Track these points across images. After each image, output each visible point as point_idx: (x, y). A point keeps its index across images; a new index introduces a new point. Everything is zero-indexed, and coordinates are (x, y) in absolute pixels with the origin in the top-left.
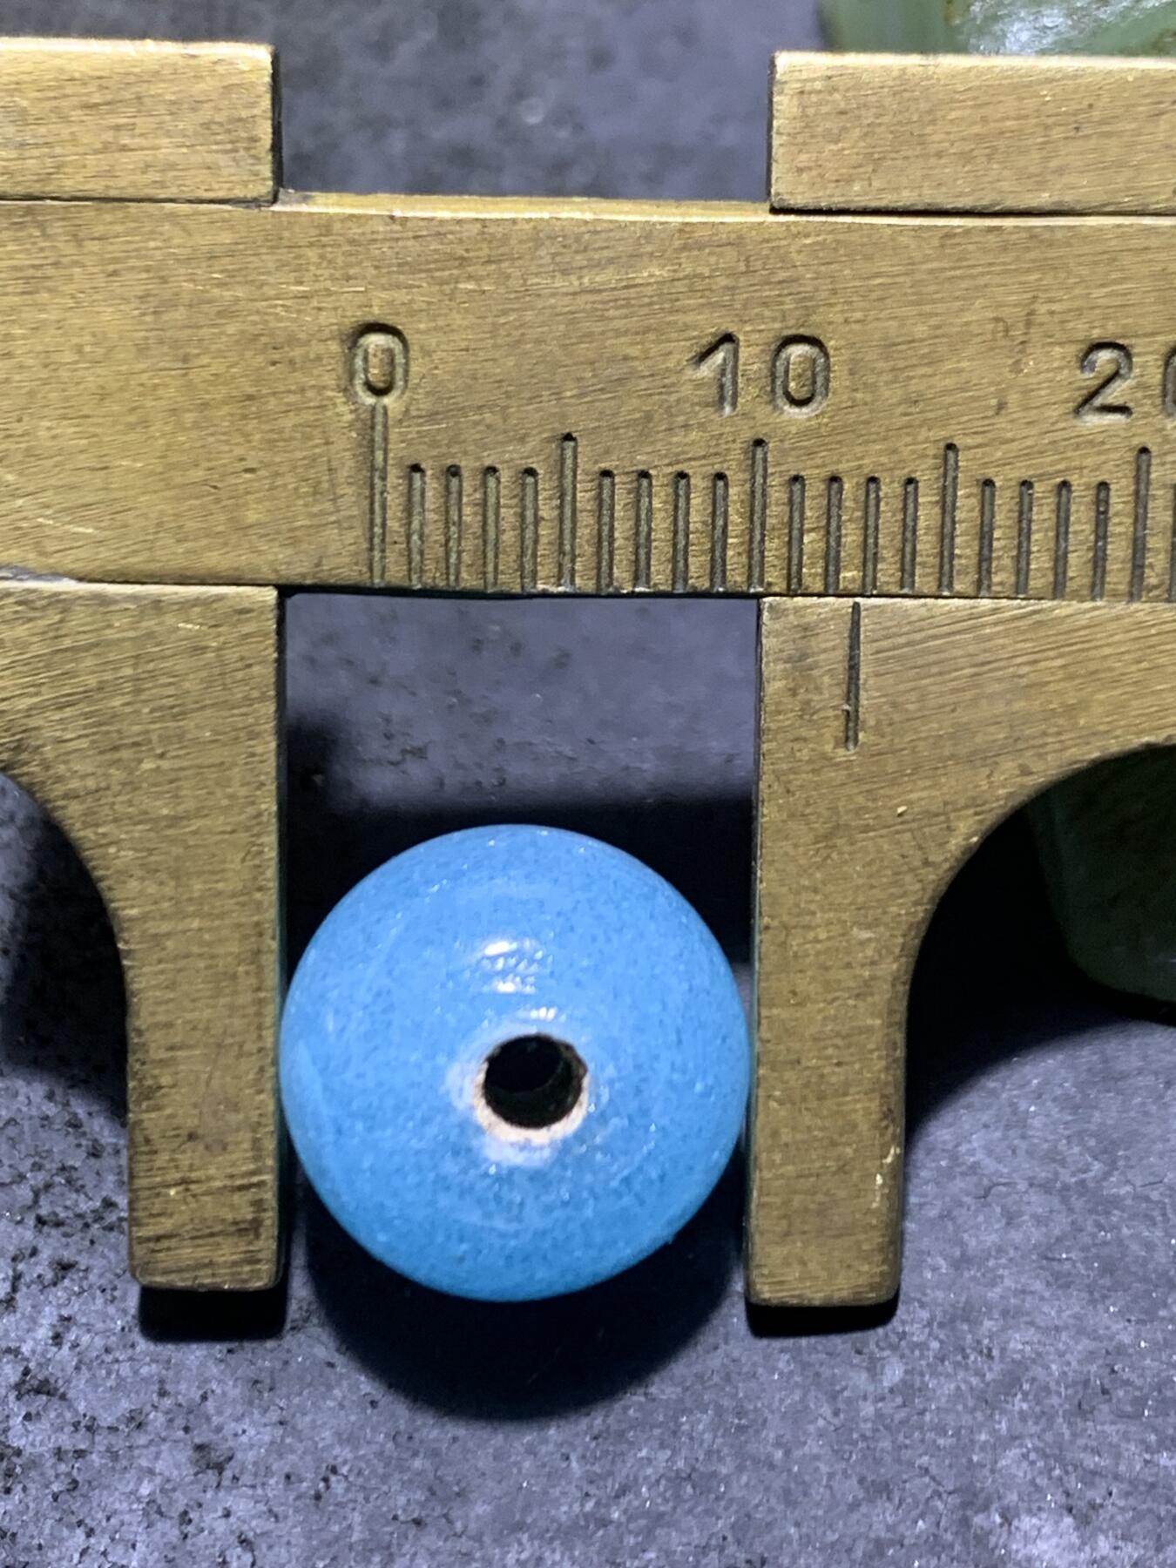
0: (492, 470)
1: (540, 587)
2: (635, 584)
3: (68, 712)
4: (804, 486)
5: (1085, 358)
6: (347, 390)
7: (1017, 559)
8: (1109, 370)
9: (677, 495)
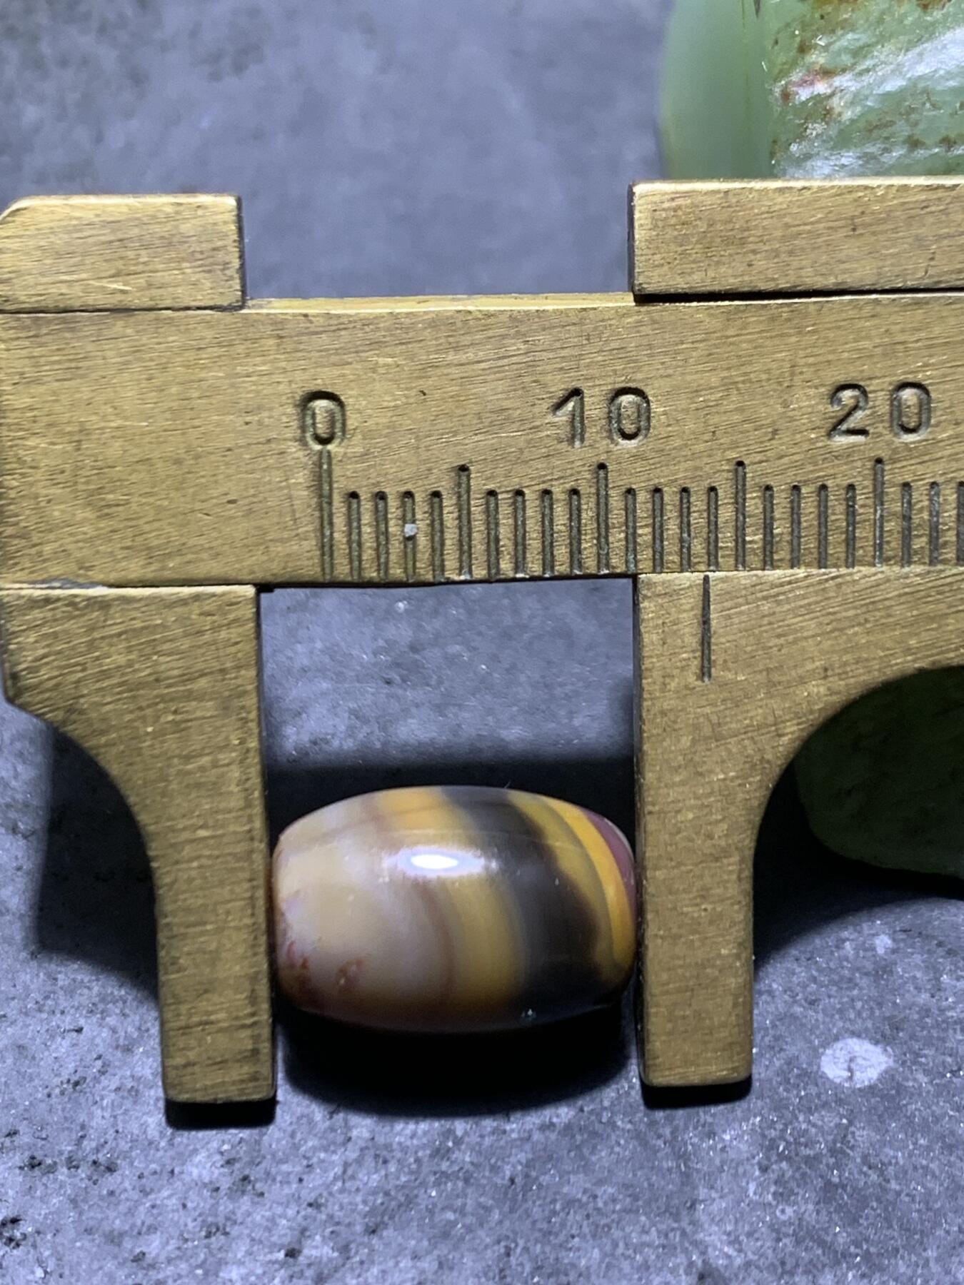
0: (409, 494)
1: (447, 574)
2: (516, 573)
3: (106, 683)
4: (634, 497)
5: (834, 396)
6: (302, 441)
7: (791, 543)
8: (851, 402)
9: (543, 505)
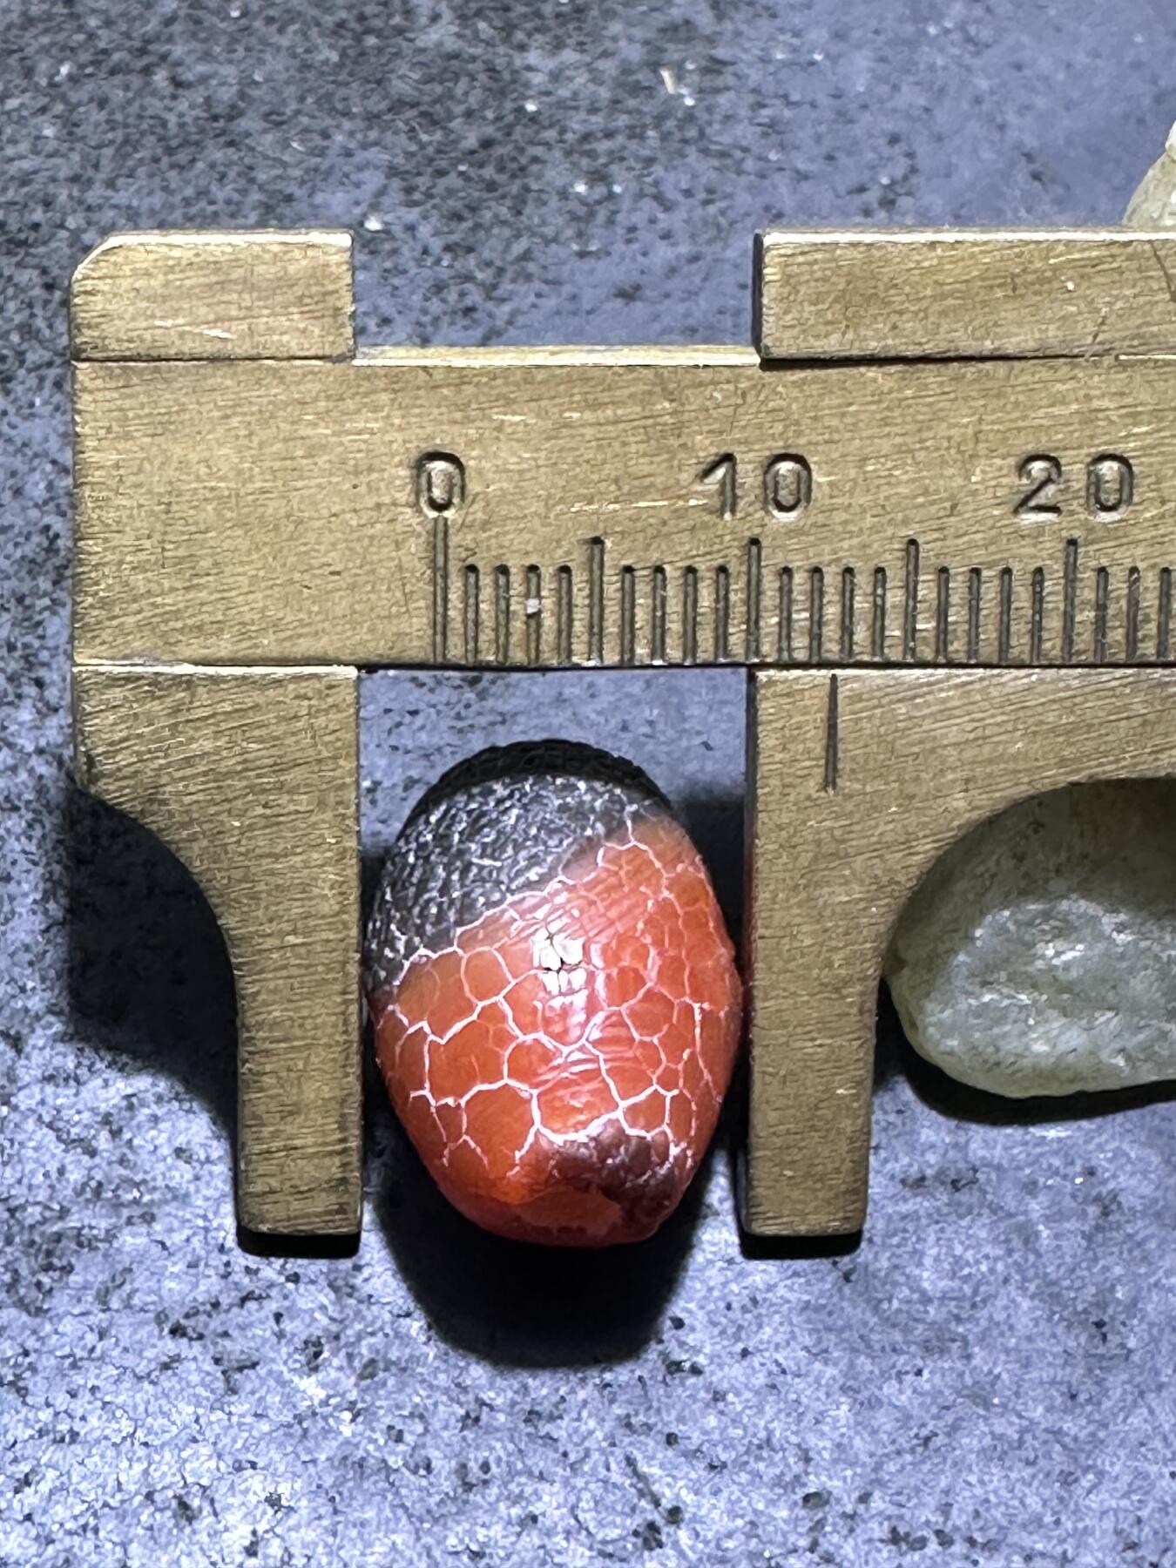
0: (533, 569)
1: (575, 659)
2: (653, 659)
3: (189, 772)
4: (791, 577)
5: (1022, 468)
6: (415, 505)
7: (969, 633)
8: (1043, 476)
9: (686, 584)
